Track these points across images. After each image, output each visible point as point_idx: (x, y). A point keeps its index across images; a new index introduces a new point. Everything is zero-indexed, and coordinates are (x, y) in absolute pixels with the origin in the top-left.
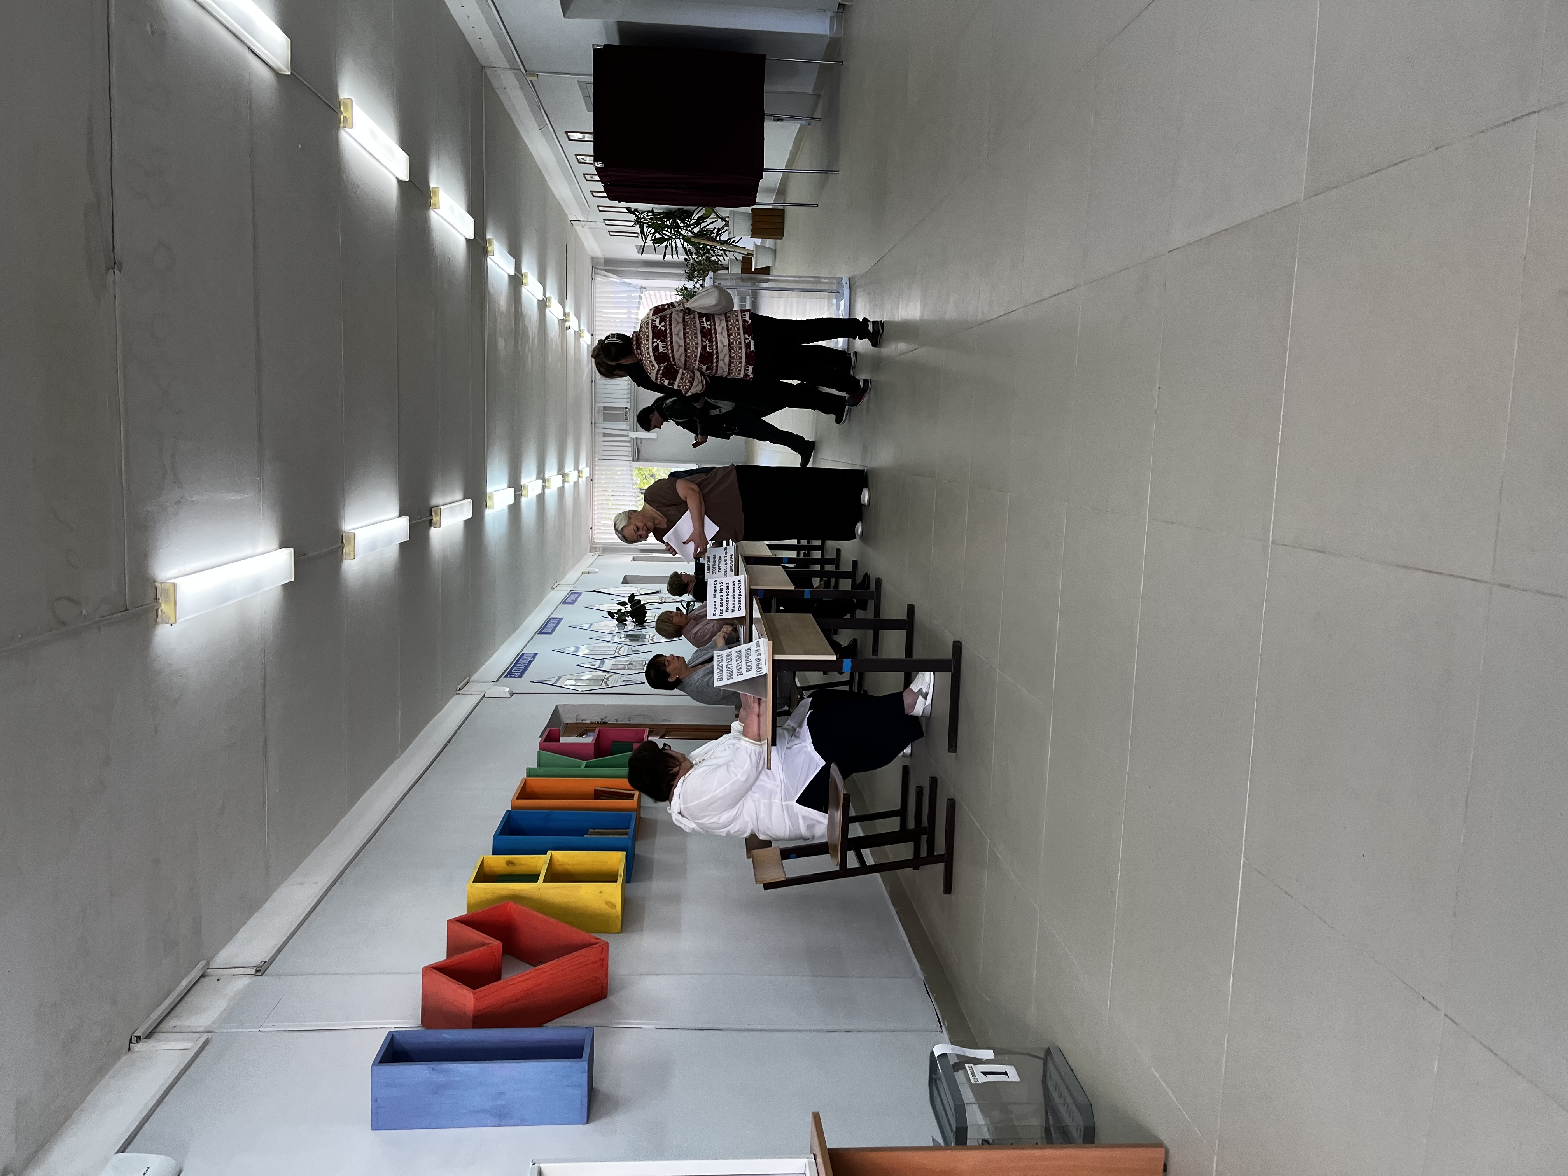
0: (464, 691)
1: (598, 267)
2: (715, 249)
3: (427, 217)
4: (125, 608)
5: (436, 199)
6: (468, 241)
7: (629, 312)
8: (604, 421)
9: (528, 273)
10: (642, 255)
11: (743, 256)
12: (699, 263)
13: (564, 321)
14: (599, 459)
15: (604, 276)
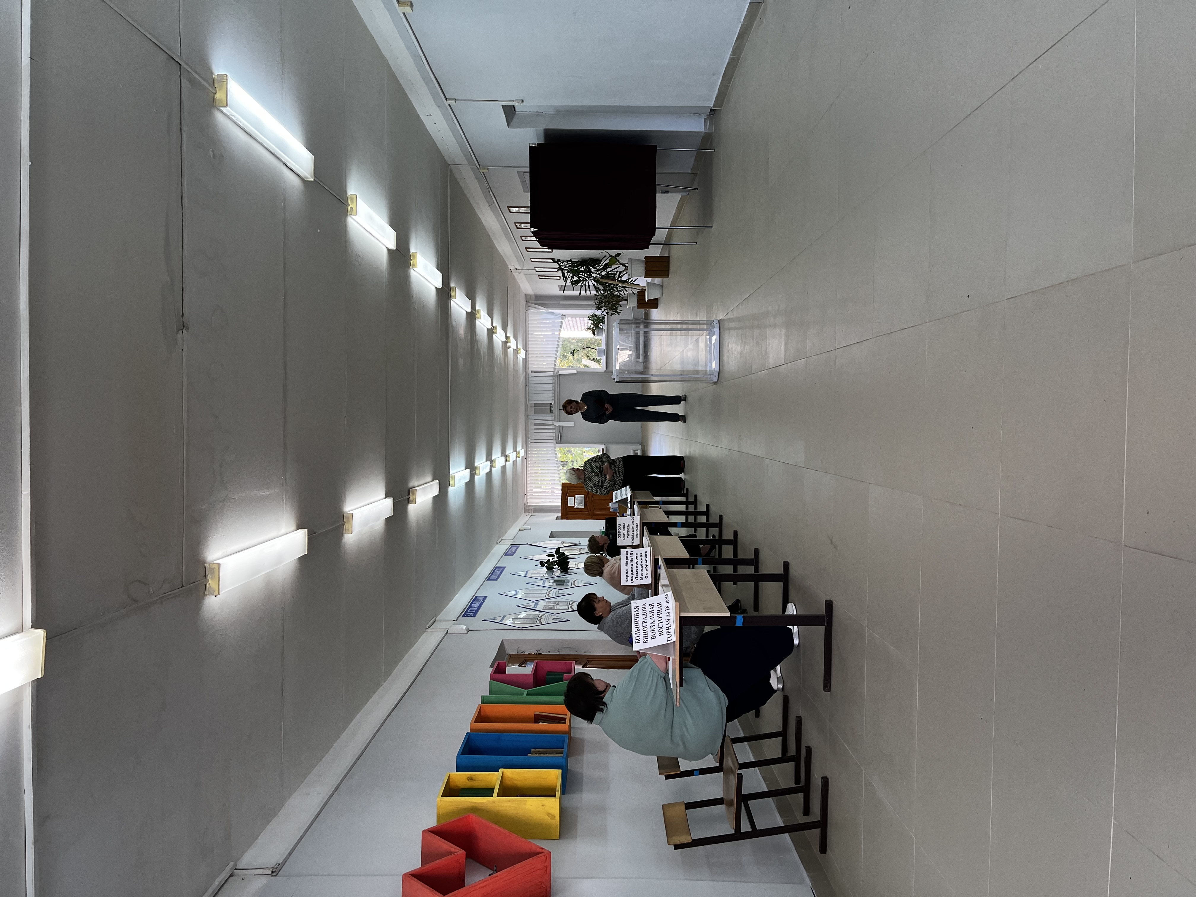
0: (432, 629)
1: (530, 301)
2: (617, 287)
3: (408, 274)
4: (181, 586)
5: (415, 261)
6: (437, 289)
7: (553, 334)
8: (535, 414)
9: (480, 310)
10: (563, 292)
11: (638, 291)
12: (605, 297)
13: (506, 342)
14: (531, 443)
15: (535, 308)
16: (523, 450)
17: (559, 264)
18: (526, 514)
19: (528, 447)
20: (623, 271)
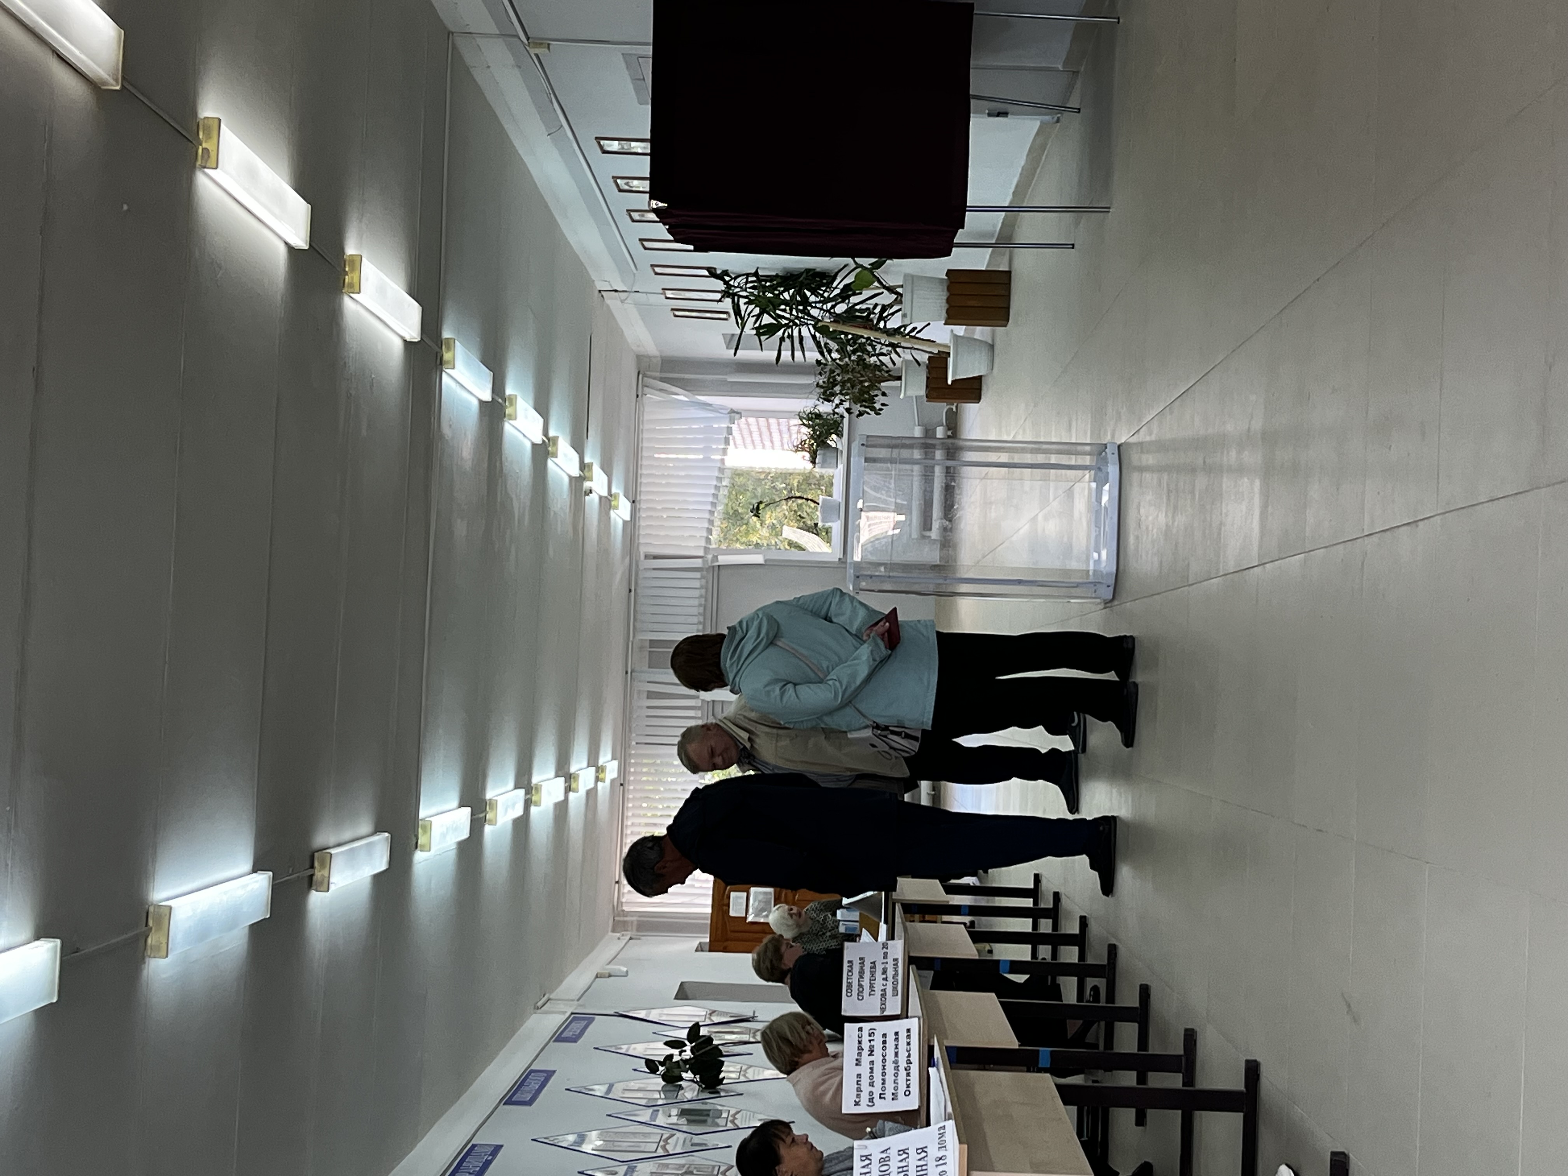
1: (649, 373)
2: (875, 343)
6: (408, 345)
7: (707, 459)
8: (649, 667)
9: (516, 396)
10: (735, 354)
11: (929, 357)
12: (844, 369)
13: (581, 479)
14: (637, 743)
15: (661, 390)
16: (615, 763)
17: (726, 283)
18: (618, 935)
19: (630, 755)
20: (891, 306)
